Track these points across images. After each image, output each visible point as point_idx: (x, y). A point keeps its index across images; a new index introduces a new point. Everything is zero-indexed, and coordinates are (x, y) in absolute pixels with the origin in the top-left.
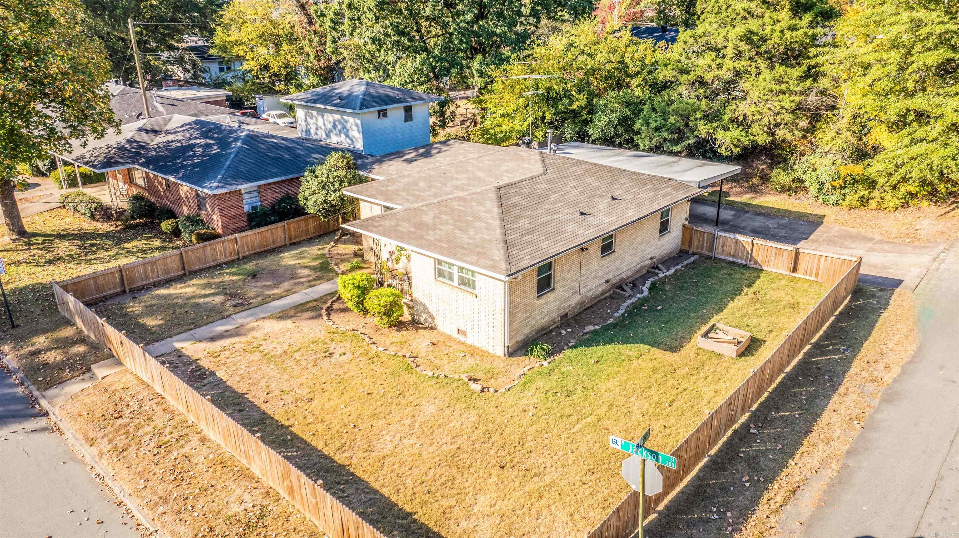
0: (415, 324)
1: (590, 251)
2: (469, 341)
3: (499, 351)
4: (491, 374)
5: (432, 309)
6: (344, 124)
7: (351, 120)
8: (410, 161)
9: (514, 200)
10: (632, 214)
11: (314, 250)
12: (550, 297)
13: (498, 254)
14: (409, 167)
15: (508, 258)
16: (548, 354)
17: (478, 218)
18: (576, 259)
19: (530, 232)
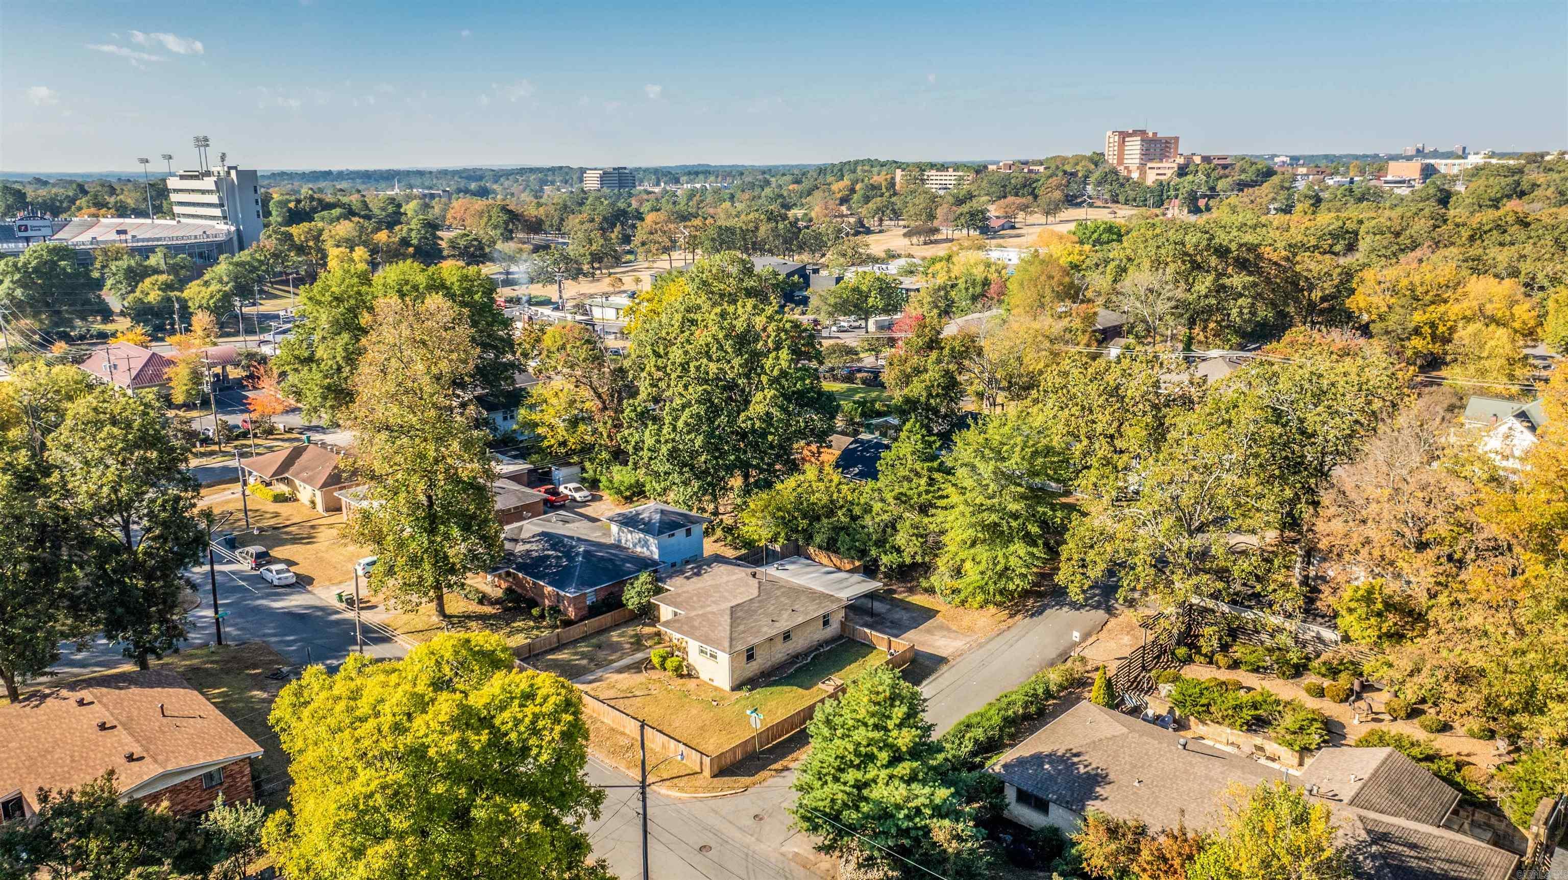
0: (689, 676)
1: (776, 640)
2: (715, 684)
3: (727, 688)
4: (722, 699)
5: (697, 668)
6: (646, 542)
7: (651, 540)
8: (688, 578)
9: (739, 614)
10: (800, 620)
11: (630, 631)
12: (754, 663)
13: (726, 644)
14: (688, 582)
15: (731, 646)
16: (750, 690)
17: (720, 625)
18: (767, 645)
19: (744, 632)
